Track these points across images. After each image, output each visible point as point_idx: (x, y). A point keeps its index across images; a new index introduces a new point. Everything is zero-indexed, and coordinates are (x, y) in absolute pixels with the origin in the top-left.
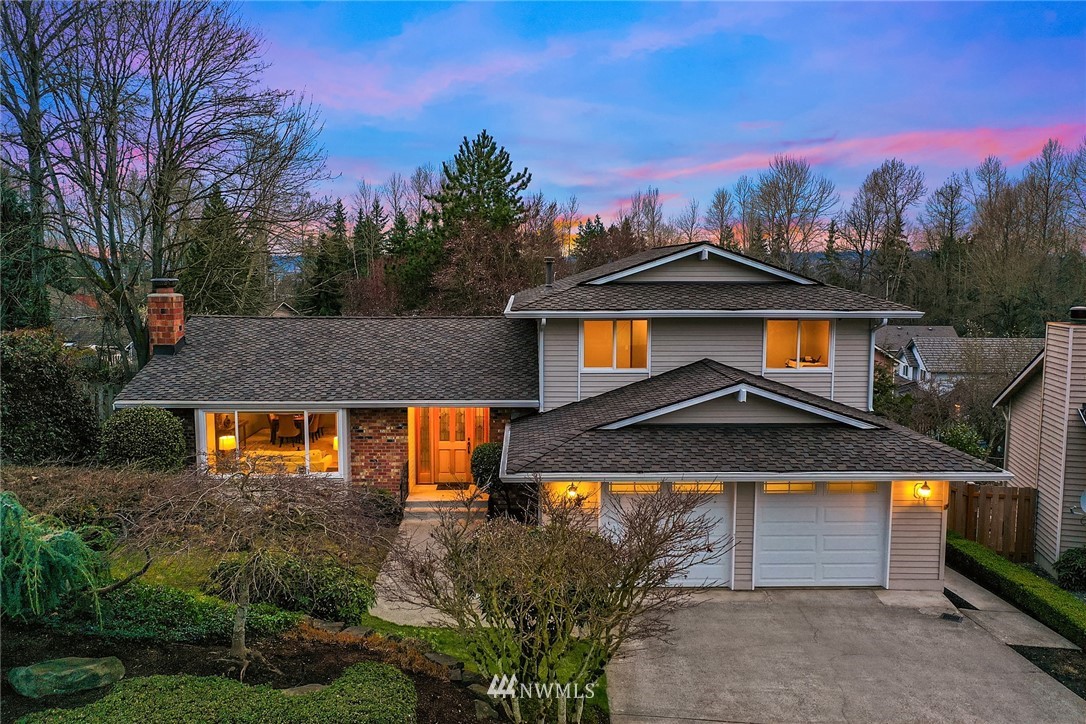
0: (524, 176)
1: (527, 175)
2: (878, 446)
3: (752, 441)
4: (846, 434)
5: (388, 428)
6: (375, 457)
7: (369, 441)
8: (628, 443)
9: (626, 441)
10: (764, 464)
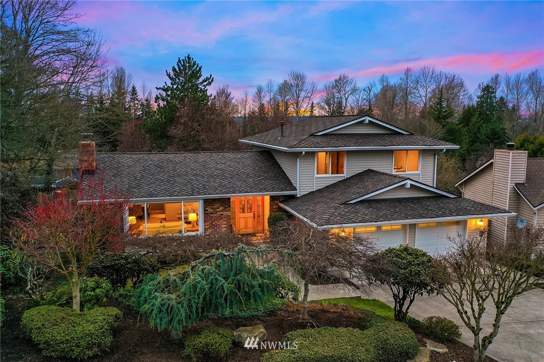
0: (210, 79)
1: (212, 78)
2: (462, 204)
3: (412, 205)
4: (446, 200)
5: (221, 208)
6: (214, 223)
7: (211, 215)
8: (362, 209)
9: (361, 208)
10: (424, 215)
